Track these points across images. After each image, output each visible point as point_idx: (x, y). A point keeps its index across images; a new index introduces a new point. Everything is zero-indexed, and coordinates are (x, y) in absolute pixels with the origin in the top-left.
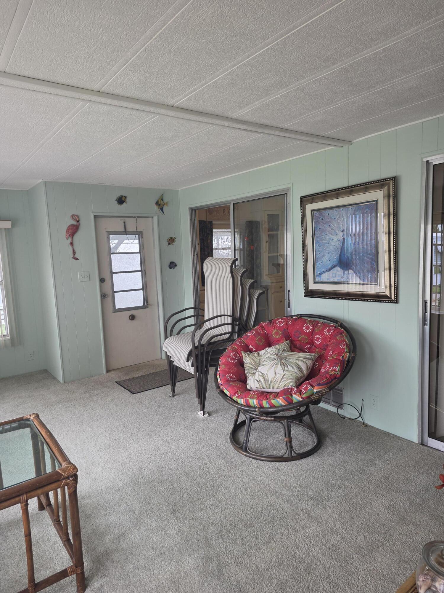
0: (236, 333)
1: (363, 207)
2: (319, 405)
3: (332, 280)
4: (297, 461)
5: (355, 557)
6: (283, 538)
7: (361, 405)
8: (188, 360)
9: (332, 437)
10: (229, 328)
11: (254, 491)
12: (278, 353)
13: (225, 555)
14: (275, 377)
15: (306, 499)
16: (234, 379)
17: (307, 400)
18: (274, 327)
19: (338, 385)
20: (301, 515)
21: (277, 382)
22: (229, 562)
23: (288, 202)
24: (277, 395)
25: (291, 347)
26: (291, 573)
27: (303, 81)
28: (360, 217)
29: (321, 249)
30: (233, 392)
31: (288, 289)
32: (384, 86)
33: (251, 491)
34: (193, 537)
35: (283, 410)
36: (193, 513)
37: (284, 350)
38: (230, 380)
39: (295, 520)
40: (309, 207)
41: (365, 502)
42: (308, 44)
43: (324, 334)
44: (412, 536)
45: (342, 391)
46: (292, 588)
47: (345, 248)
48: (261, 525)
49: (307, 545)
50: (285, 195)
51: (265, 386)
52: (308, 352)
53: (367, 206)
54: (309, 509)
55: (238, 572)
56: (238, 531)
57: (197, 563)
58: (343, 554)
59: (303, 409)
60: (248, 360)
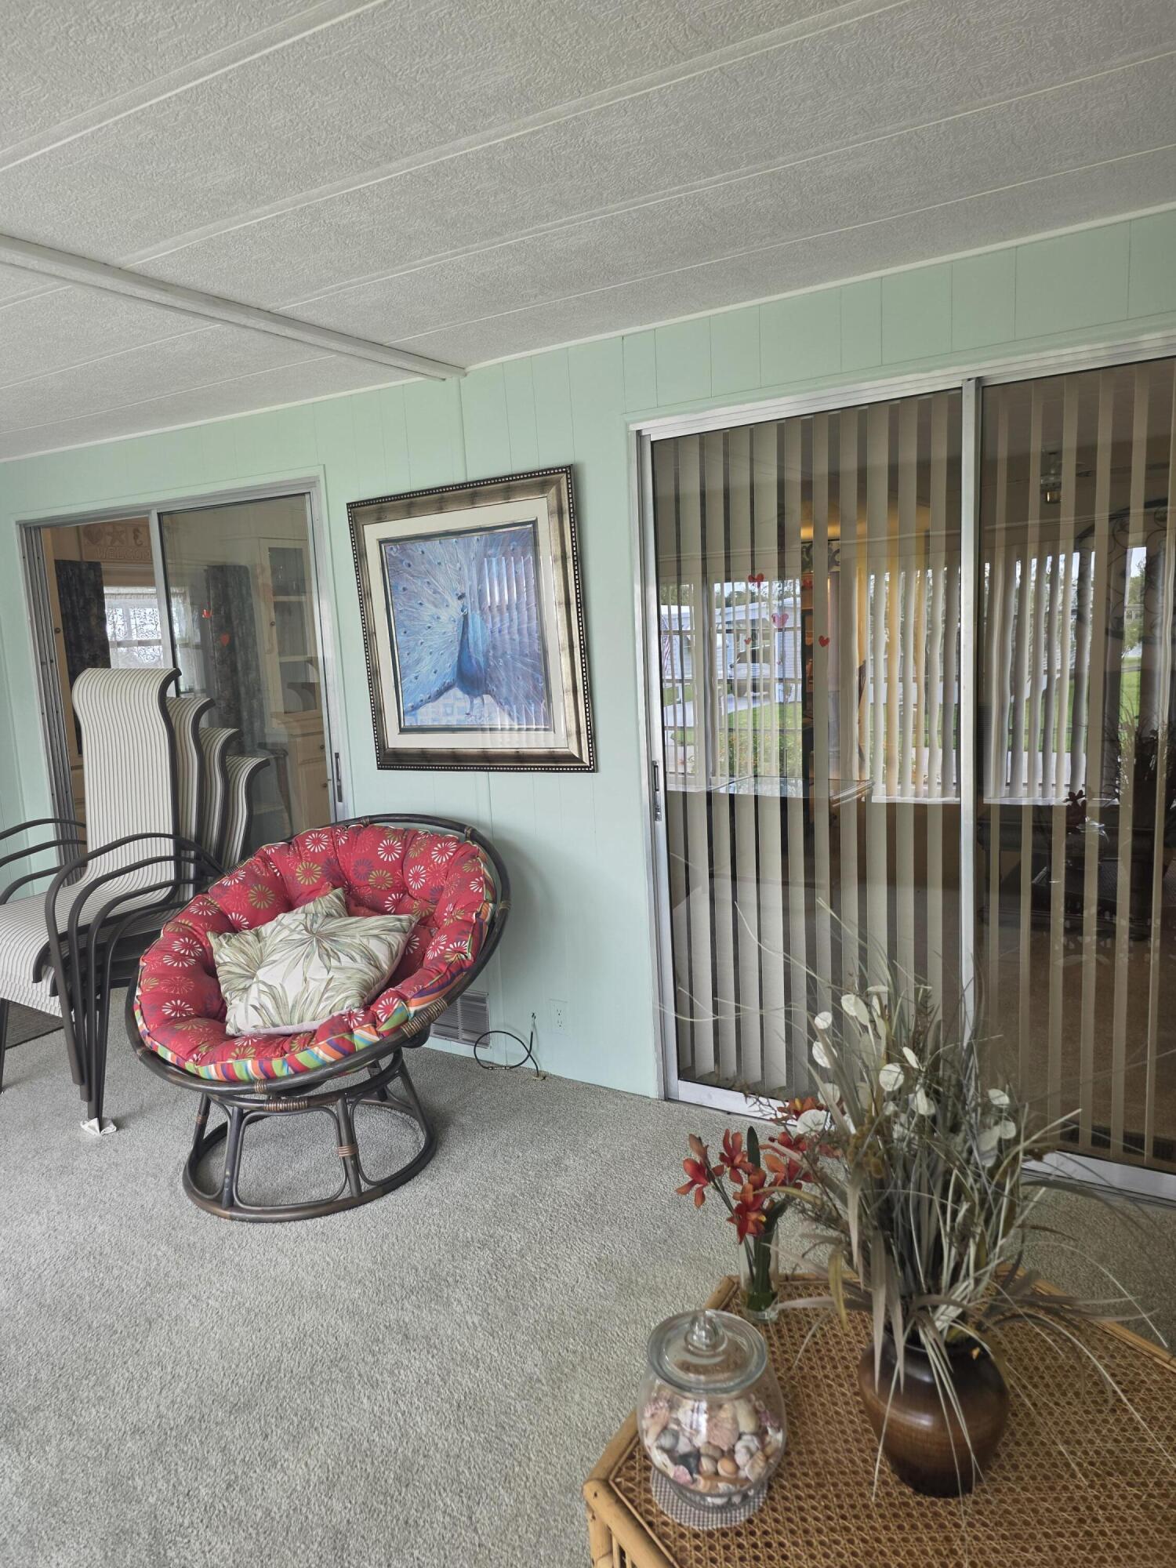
0: (189, 882)
1: (504, 540)
2: (425, 1046)
3: (444, 722)
4: (376, 1202)
5: (519, 1408)
6: (340, 1413)
7: (531, 1029)
8: (38, 977)
9: (463, 1120)
10: (166, 872)
11: (257, 1310)
12: (312, 925)
13: (174, 1509)
14: (306, 989)
15: (398, 1295)
16: (185, 1012)
17: (393, 1038)
18: (299, 857)
19: (470, 987)
20: (387, 1341)
21: (311, 1002)
22: (186, 1524)
23: (316, 516)
24: (310, 1038)
25: (347, 906)
26: (360, 1500)
27: (315, 191)
28: (499, 563)
29: (412, 644)
30: (182, 1049)
31: (335, 751)
32: (522, 236)
33: (248, 1311)
34: (72, 1486)
35: (330, 1076)
36: (70, 1419)
37: (329, 915)
38: (175, 1017)
39: (370, 1359)
40: (374, 532)
41: (543, 1266)
42: (313, 94)
43: (432, 862)
44: (646, 1321)
45: (483, 1000)
46: (363, 1537)
47: (471, 641)
48: (277, 1397)
49: (403, 1414)
50: (307, 496)
51: (277, 1020)
52: (395, 913)
53: (515, 536)
54: (407, 1320)
55: (213, 1544)
56: (210, 1431)
57: (85, 1559)
58: (492, 1408)
59: (385, 1062)
60: (226, 953)
